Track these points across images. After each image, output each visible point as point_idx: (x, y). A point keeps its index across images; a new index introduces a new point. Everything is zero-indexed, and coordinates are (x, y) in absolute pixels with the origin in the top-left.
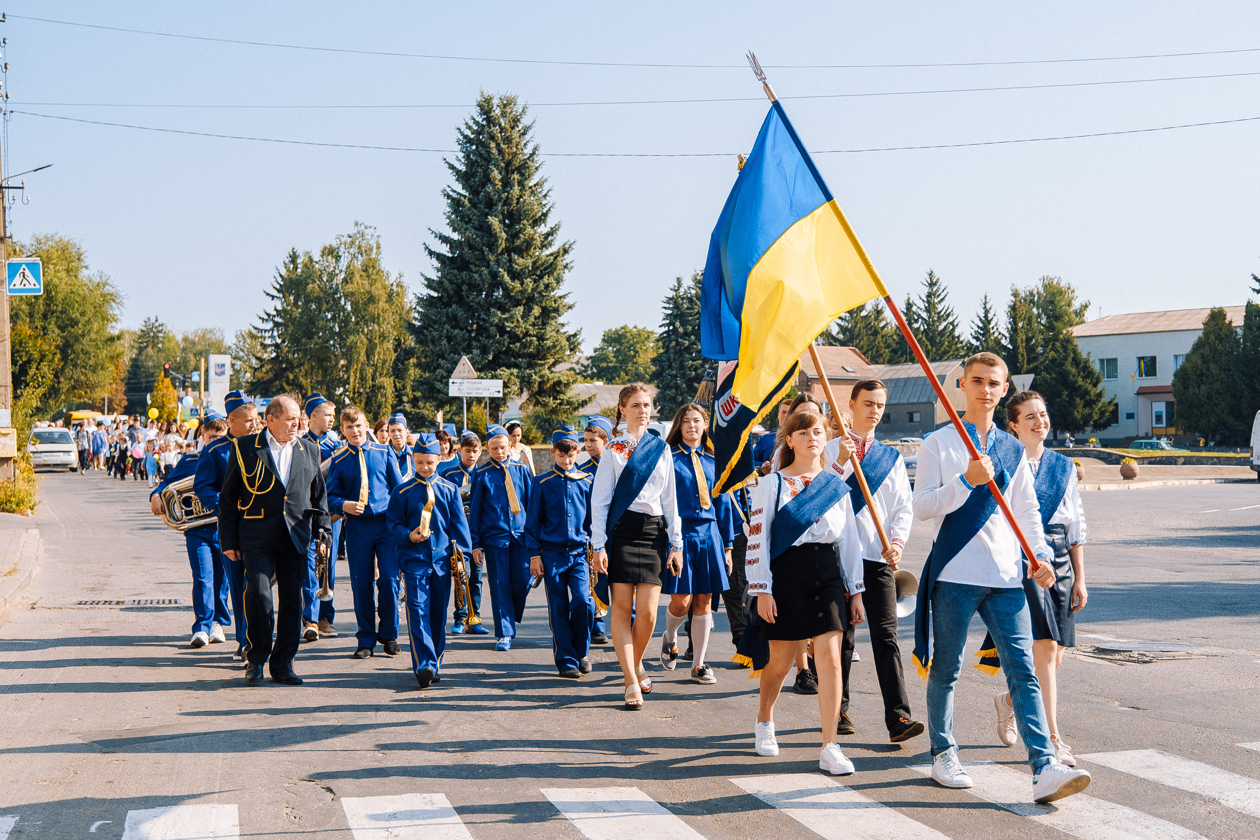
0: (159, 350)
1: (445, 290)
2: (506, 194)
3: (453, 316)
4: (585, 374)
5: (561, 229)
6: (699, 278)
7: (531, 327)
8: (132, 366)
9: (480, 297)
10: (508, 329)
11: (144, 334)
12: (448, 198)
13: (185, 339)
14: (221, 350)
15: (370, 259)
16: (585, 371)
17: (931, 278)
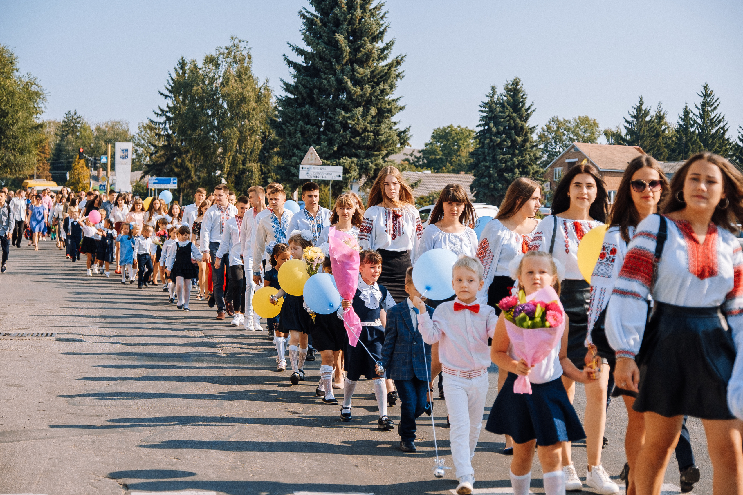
0: (78, 138)
1: (300, 93)
2: (350, 15)
3: (306, 114)
4: (418, 164)
5: (394, 45)
6: (510, 87)
7: (368, 125)
8: (56, 150)
9: (328, 100)
10: (351, 126)
11: (66, 124)
12: (304, 18)
13: (98, 129)
14: (125, 137)
15: (243, 67)
16: (418, 162)
17: (705, 90)
